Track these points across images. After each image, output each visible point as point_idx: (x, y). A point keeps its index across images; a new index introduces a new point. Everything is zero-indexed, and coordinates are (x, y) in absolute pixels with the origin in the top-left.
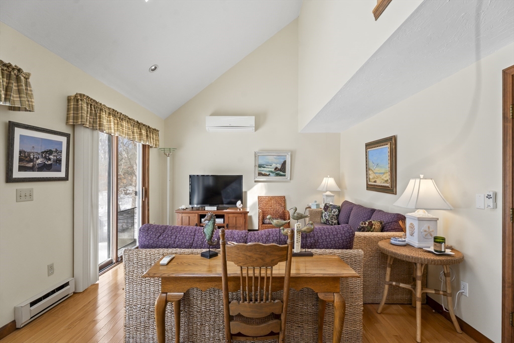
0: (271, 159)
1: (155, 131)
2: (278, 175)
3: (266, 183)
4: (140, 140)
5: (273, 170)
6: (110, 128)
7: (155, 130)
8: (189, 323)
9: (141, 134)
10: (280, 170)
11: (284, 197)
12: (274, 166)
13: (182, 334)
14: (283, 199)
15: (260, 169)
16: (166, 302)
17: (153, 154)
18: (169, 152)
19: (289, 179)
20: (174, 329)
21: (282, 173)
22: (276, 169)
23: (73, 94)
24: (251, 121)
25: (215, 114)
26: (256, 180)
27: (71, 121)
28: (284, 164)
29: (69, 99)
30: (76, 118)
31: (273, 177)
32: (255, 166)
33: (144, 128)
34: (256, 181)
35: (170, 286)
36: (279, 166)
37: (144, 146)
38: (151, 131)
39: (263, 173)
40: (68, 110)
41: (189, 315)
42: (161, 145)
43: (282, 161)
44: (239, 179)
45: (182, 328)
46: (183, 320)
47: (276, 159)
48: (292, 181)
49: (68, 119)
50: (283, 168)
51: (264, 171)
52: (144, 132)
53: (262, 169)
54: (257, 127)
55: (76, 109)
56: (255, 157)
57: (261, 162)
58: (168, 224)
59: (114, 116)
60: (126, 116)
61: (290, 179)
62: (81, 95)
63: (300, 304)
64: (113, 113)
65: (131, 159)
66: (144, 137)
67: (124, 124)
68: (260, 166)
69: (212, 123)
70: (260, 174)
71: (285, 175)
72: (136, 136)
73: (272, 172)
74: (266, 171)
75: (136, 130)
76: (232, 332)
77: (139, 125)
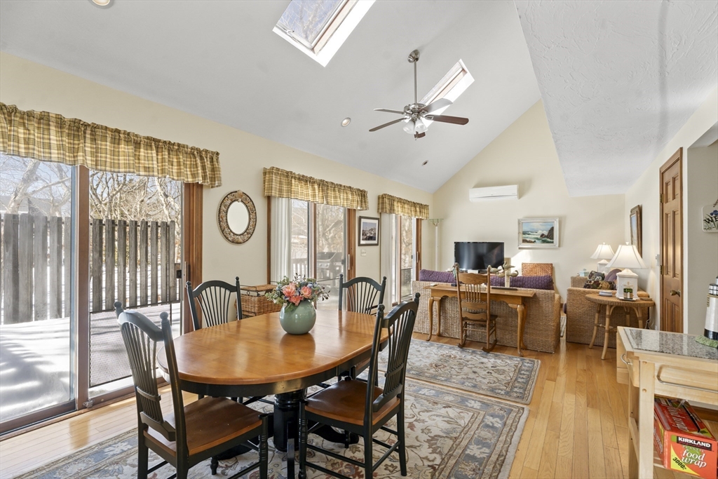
0: (536, 225)
1: (426, 207)
2: (544, 242)
3: (531, 250)
4: (415, 216)
5: (539, 237)
6: (398, 211)
7: (426, 205)
8: (446, 323)
9: (416, 211)
10: (547, 237)
11: (552, 264)
12: (540, 232)
13: (441, 328)
14: (551, 267)
15: (524, 236)
16: (433, 301)
17: (424, 225)
18: (438, 222)
19: (557, 245)
20: (438, 325)
21: (549, 240)
22: (542, 235)
23: (381, 194)
24: (513, 189)
25: (478, 186)
26: (520, 246)
27: (380, 211)
28: (552, 230)
29: (379, 198)
30: (382, 208)
31: (539, 244)
32: (519, 233)
33: (418, 206)
34: (520, 248)
35: (435, 294)
36: (546, 233)
37: (418, 220)
38: (423, 207)
39: (528, 239)
40: (379, 204)
41: (445, 318)
42: (431, 216)
43: (549, 228)
44: (500, 245)
45: (442, 325)
46: (442, 321)
47: (541, 225)
48: (561, 248)
49: (378, 209)
50: (551, 234)
51: (529, 237)
52: (418, 209)
53: (527, 236)
54: (521, 194)
55: (383, 203)
56: (519, 224)
57: (525, 228)
58: (436, 270)
59: (400, 202)
60: (406, 201)
61: (559, 246)
62: (385, 195)
63: (510, 319)
64: (400, 200)
65: (409, 231)
66: (418, 213)
67: (406, 206)
68: (524, 233)
69: (475, 195)
70: (524, 241)
71: (553, 242)
72: (413, 213)
73: (537, 239)
74: (530, 238)
75: (413, 209)
76: (463, 316)
77: (415, 204)
